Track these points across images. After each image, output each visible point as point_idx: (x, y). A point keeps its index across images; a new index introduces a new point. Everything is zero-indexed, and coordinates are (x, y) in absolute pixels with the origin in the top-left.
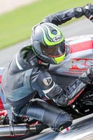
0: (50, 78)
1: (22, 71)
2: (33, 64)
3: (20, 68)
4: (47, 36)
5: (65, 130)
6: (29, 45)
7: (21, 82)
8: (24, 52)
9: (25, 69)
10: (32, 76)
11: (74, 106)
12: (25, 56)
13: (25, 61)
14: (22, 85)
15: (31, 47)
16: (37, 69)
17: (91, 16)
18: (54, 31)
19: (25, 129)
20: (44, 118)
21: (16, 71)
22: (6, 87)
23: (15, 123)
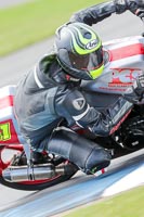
0: (82, 99)
2: (58, 81)
3: (41, 86)
4: (78, 42)
5: (100, 172)
7: (41, 105)
8: (46, 63)
9: (47, 87)
10: (56, 97)
11: (117, 138)
12: (47, 70)
13: (47, 76)
14: (43, 109)
16: (63, 88)
17: (139, 10)
19: (49, 171)
21: (34, 90)
22: (21, 111)
23: (35, 163)
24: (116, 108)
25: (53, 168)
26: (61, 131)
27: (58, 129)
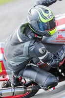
0: (44, 47)
1: (22, 43)
2: (30, 37)
3: (21, 41)
6: (26, 22)
9: (24, 41)
10: (30, 47)
13: (24, 35)
14: (22, 53)
15: (28, 24)
16: (33, 42)
18: (46, 11)
20: (36, 79)
21: (17, 43)
24: (62, 52)
25: (25, 88)
26: (31, 66)
27: (29, 65)
